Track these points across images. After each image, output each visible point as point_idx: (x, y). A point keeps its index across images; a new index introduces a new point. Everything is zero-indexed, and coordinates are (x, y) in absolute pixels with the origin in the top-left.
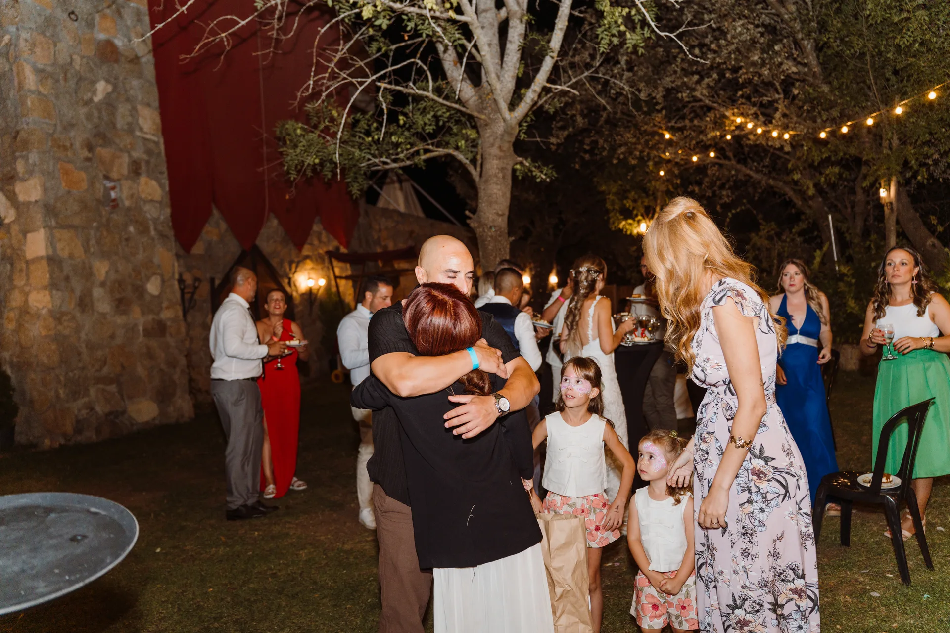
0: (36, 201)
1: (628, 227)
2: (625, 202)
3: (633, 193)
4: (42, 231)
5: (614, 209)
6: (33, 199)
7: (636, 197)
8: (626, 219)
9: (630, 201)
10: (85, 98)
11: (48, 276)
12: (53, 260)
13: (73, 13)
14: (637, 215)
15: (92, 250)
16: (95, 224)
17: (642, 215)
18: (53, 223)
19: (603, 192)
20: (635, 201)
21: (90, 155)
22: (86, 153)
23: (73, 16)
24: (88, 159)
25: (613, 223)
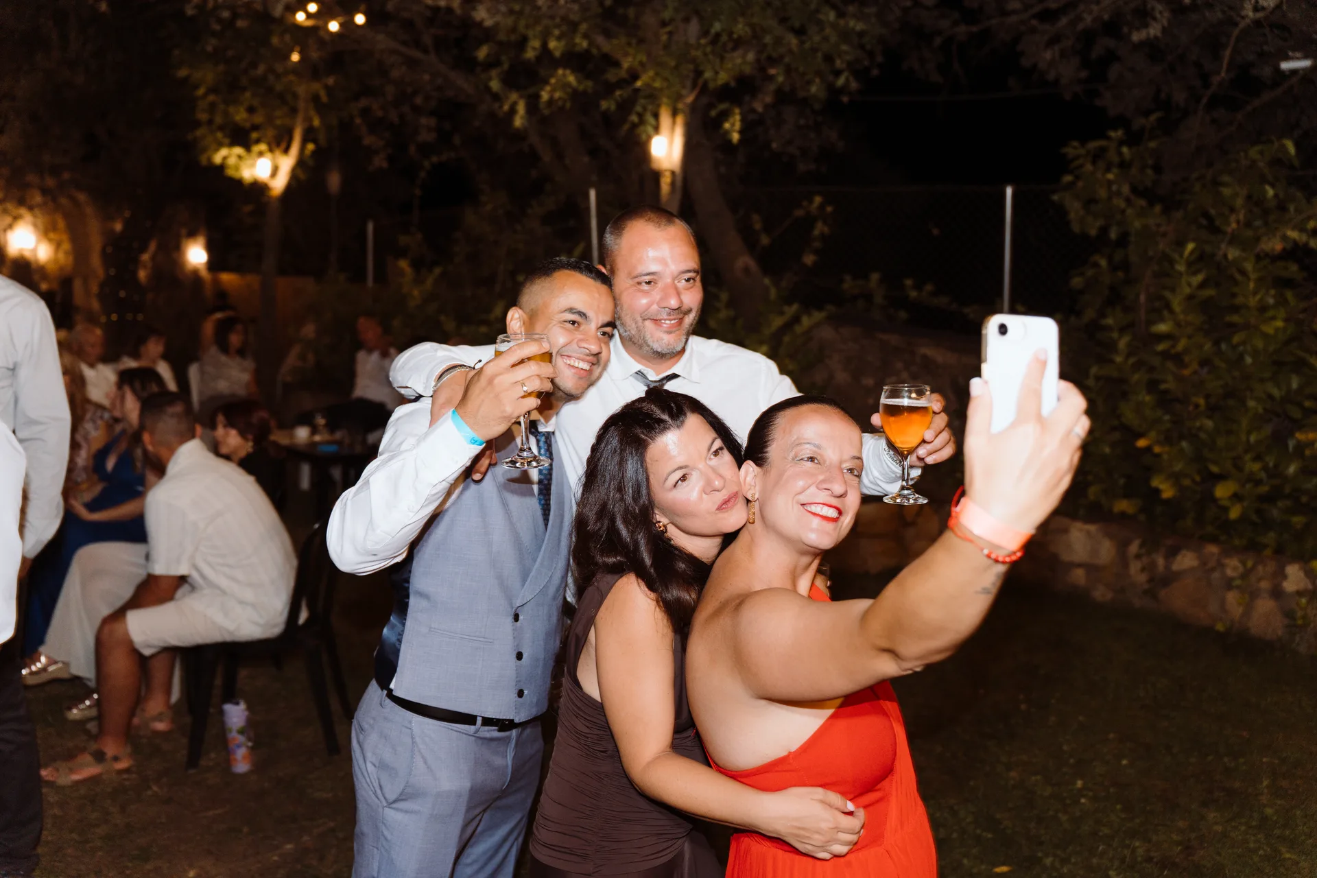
1: (232, 161)
2: (231, 109)
3: (248, 94)
5: (210, 122)
7: (255, 102)
8: (233, 144)
9: (242, 110)
14: (258, 141)
17: (269, 144)
19: (186, 80)
20: (251, 110)
25: (204, 150)
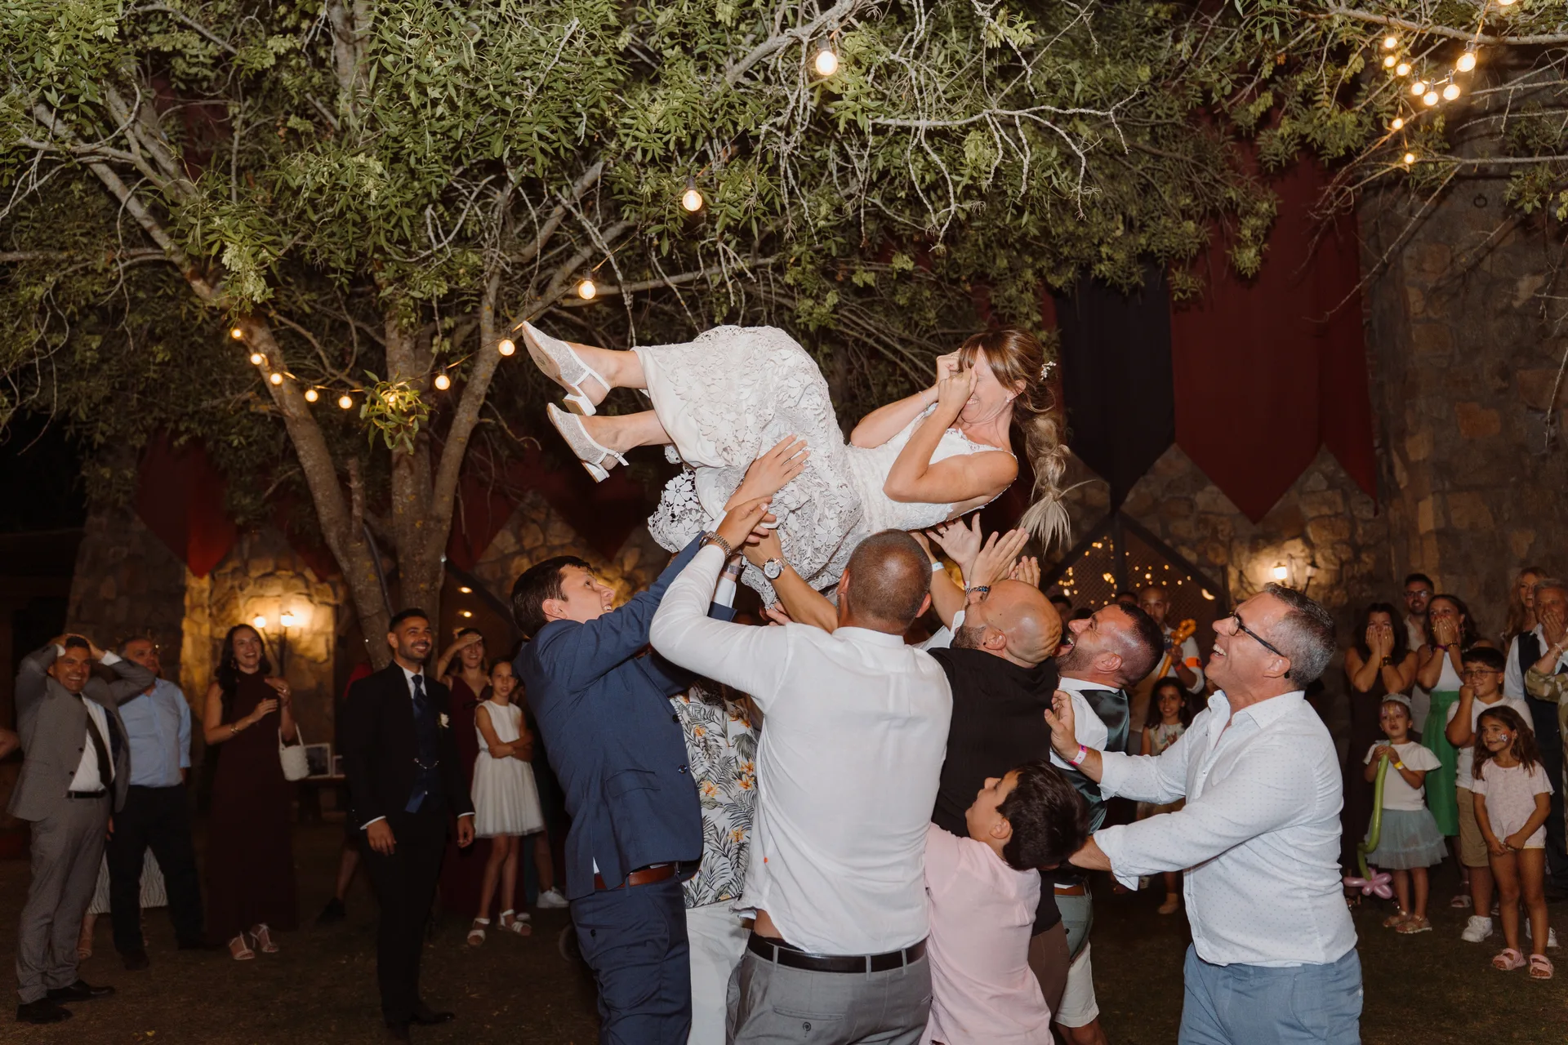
0: (1424, 460)
4: (1430, 498)
6: (1421, 458)
10: (1500, 306)
11: (1438, 556)
12: (1444, 534)
13: (1480, 197)
15: (1506, 516)
16: (1513, 479)
18: (1447, 485)
21: (1505, 385)
22: (1499, 383)
23: (1482, 202)
24: (1501, 391)
